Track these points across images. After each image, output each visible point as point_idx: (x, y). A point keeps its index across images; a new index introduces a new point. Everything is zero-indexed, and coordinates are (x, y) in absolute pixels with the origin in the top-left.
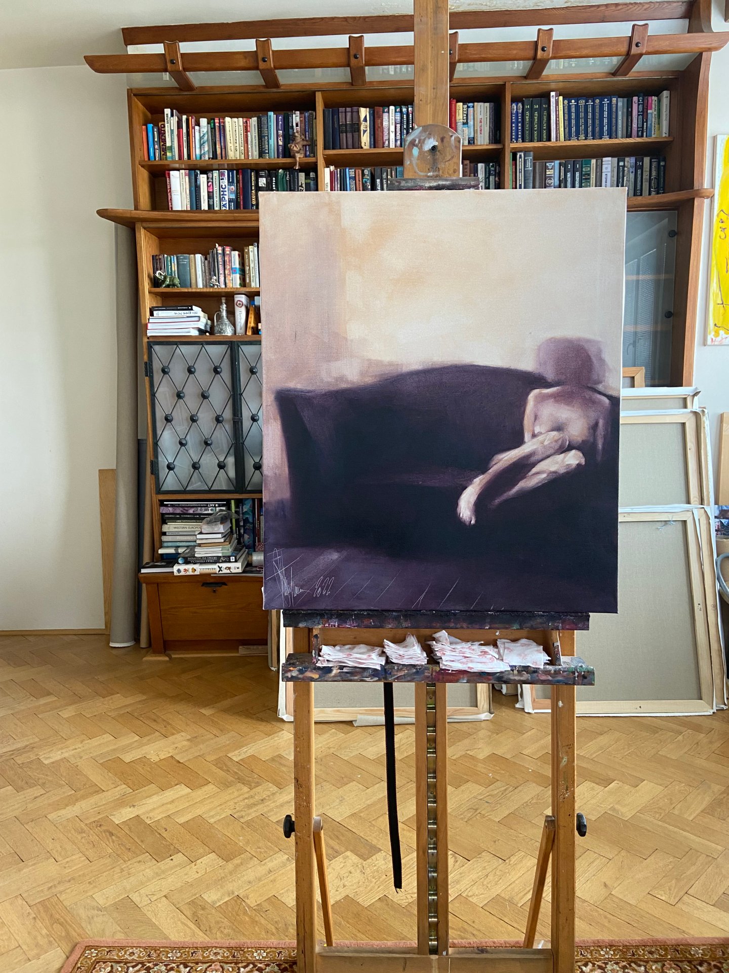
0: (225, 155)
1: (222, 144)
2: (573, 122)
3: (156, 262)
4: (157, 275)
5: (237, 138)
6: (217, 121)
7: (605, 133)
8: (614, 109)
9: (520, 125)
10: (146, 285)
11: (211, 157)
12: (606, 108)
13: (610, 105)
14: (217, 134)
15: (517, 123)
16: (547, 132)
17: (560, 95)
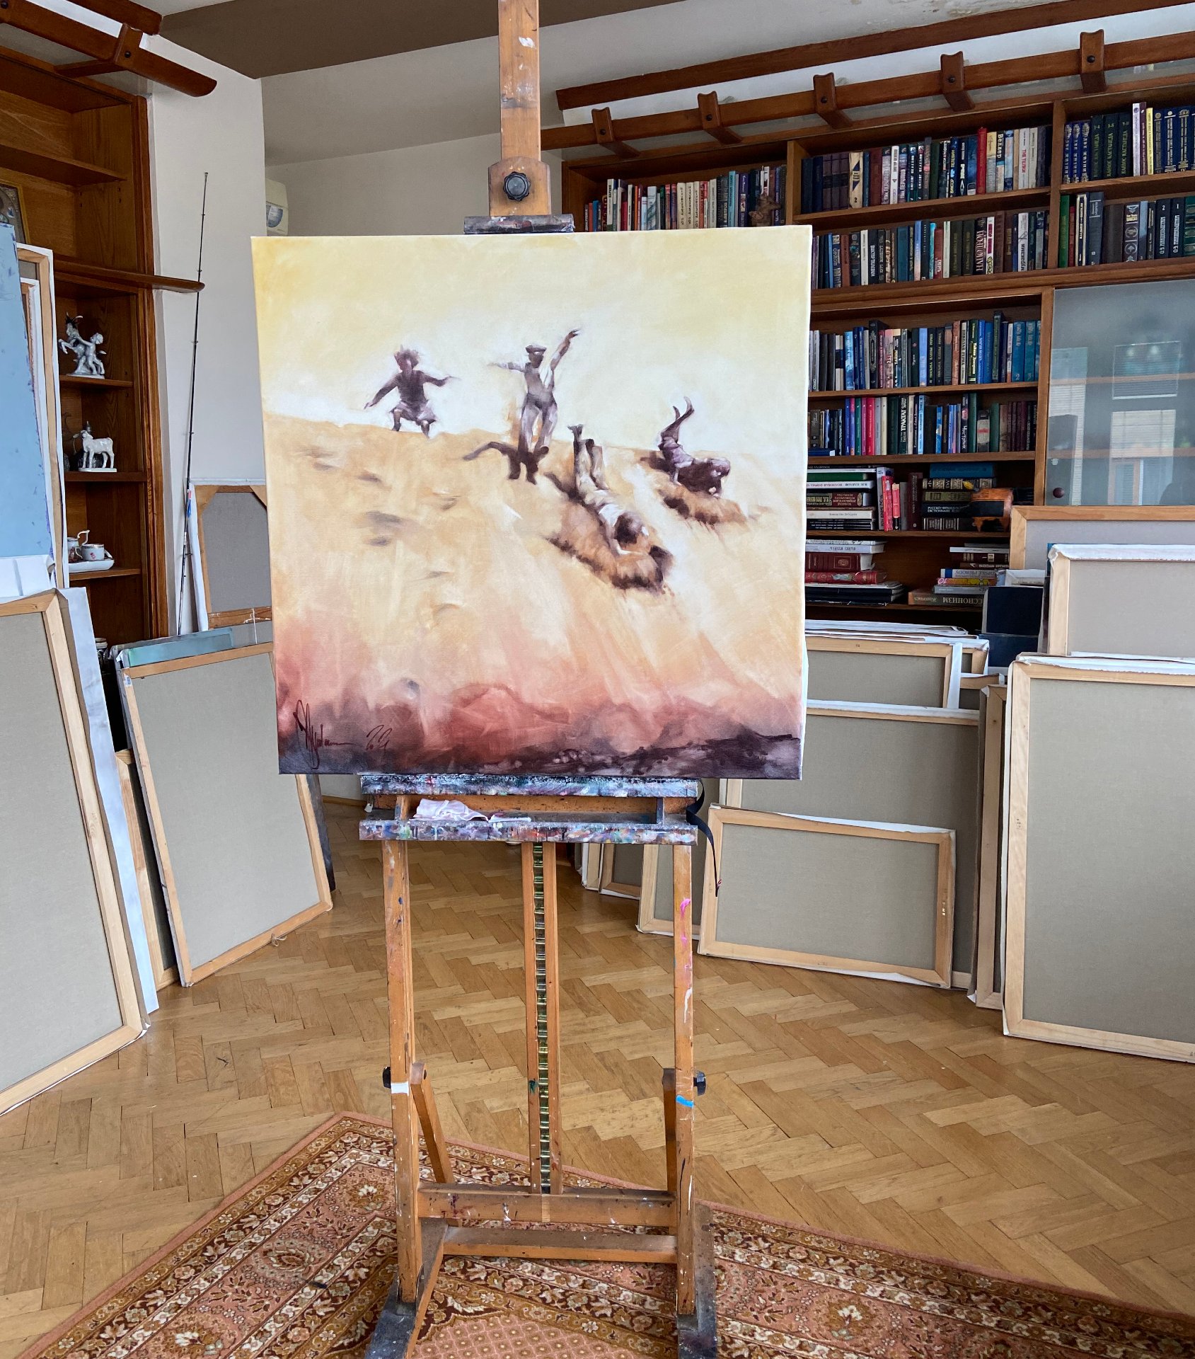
1: (673, 216)
2: (1170, 143)
5: (692, 207)
6: (668, 188)
9: (1085, 154)
14: (668, 201)
15: (1081, 150)
16: (1127, 162)
17: (1148, 106)
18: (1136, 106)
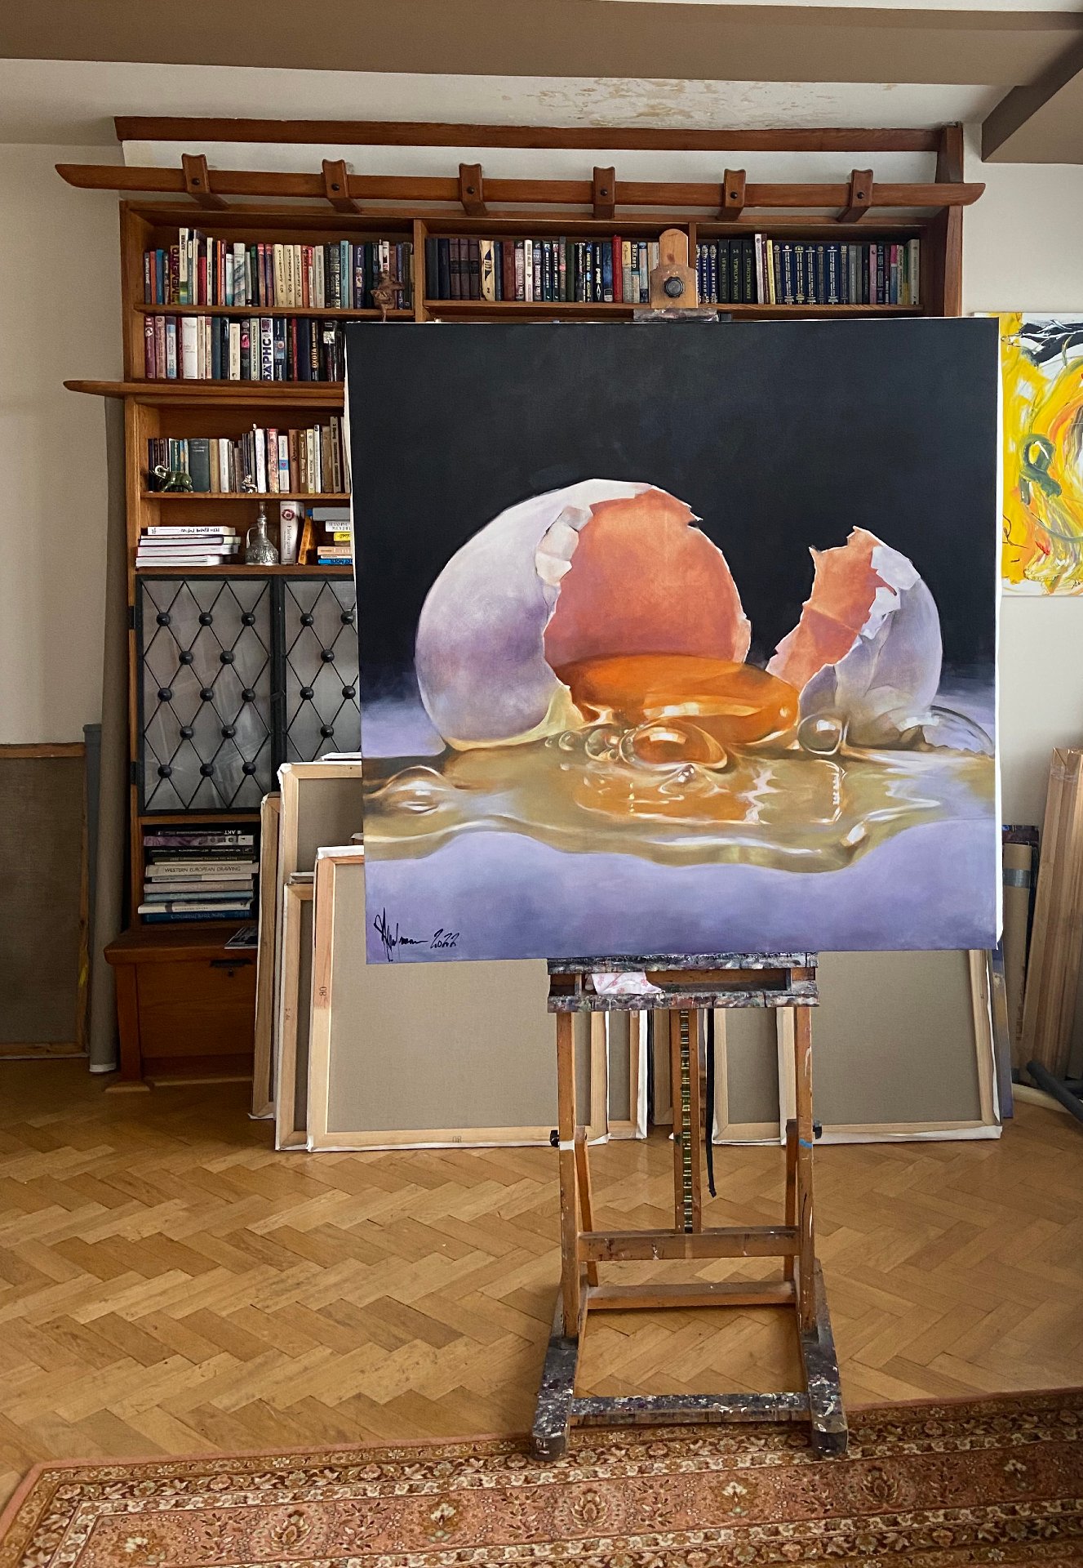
0: (271, 297)
1: (269, 281)
2: (788, 275)
3: (155, 450)
4: (156, 472)
5: (292, 273)
6: (261, 248)
7: (833, 294)
8: (845, 261)
9: (713, 275)
10: (137, 488)
11: (250, 298)
12: (833, 259)
13: (839, 255)
14: (262, 266)
15: (710, 272)
16: (752, 288)
17: (769, 238)
18: (758, 236)
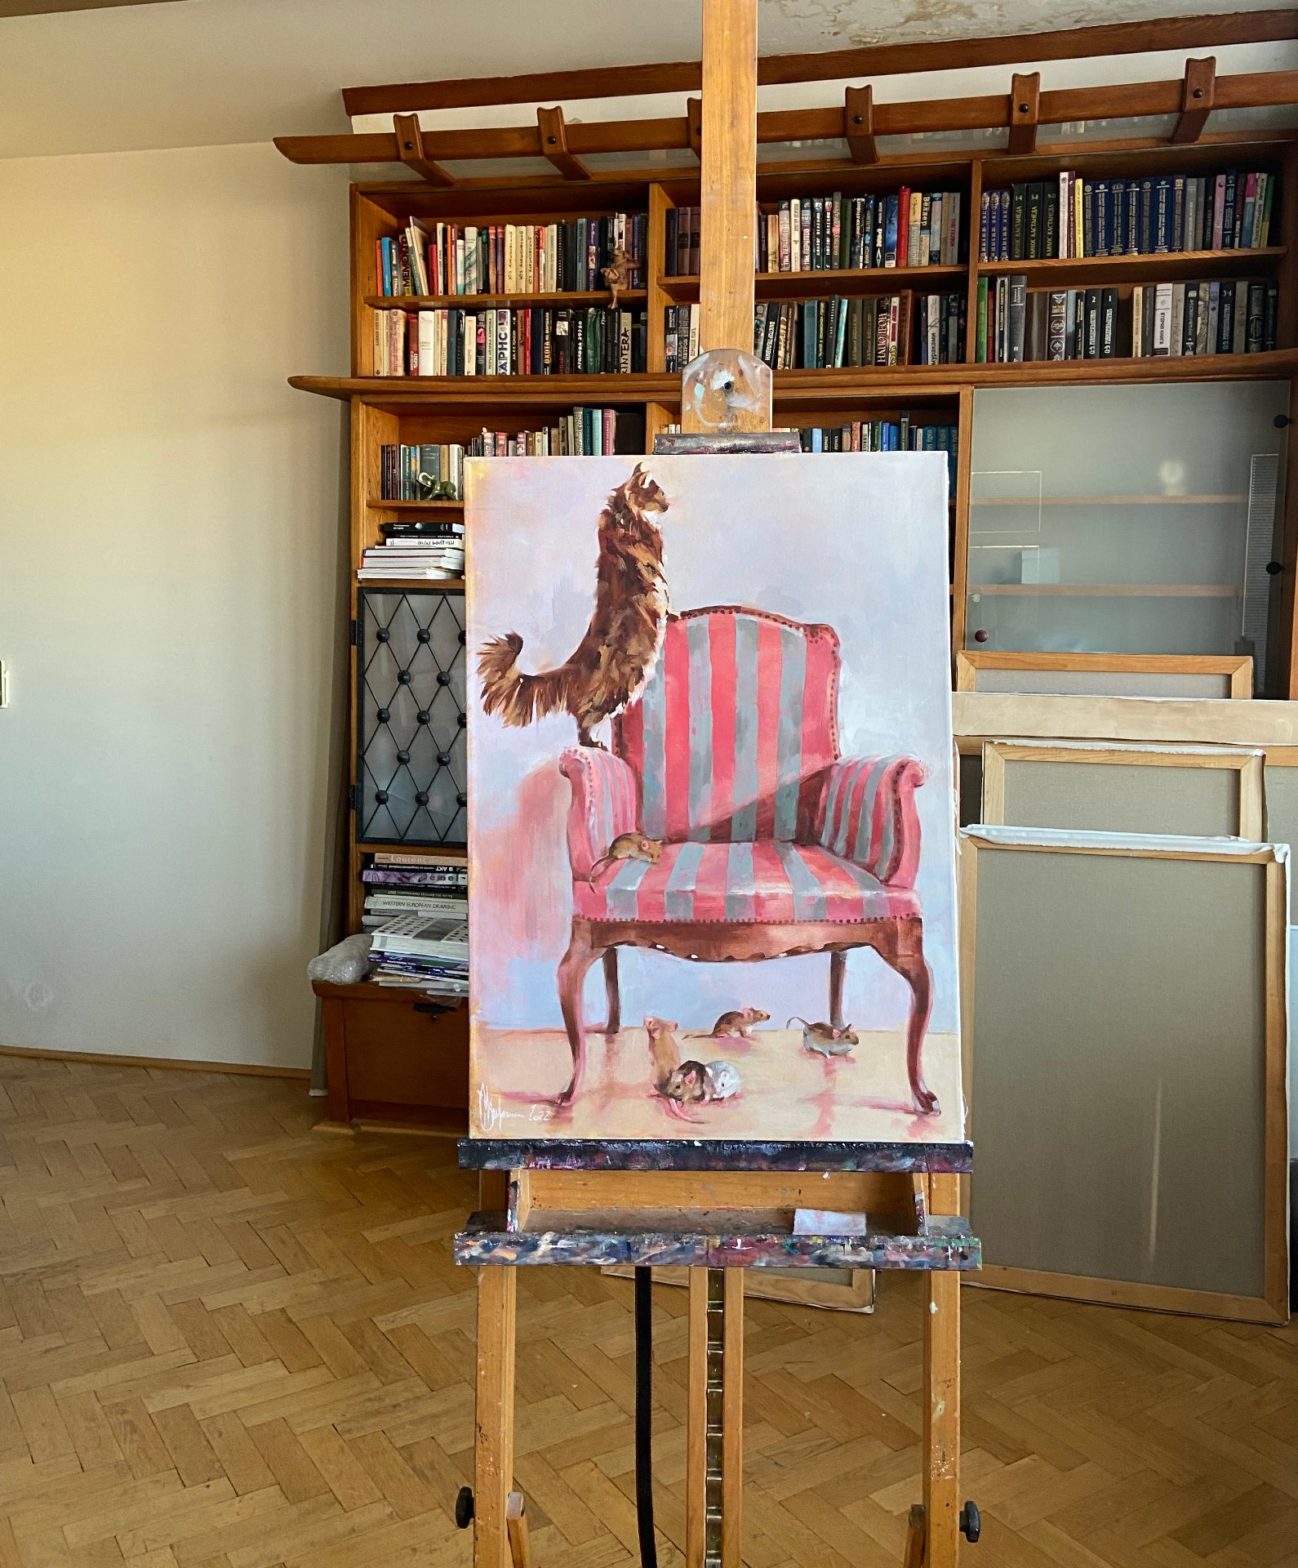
0: (501, 284)
1: (499, 268)
2: (1102, 222)
3: (387, 456)
5: (523, 258)
6: (492, 231)
7: (1161, 240)
8: (1179, 199)
9: (1005, 229)
11: (483, 289)
12: (1163, 197)
13: (1171, 192)
14: (492, 252)
15: (1001, 224)
16: (1052, 241)
17: (1077, 177)
18: (1064, 175)
